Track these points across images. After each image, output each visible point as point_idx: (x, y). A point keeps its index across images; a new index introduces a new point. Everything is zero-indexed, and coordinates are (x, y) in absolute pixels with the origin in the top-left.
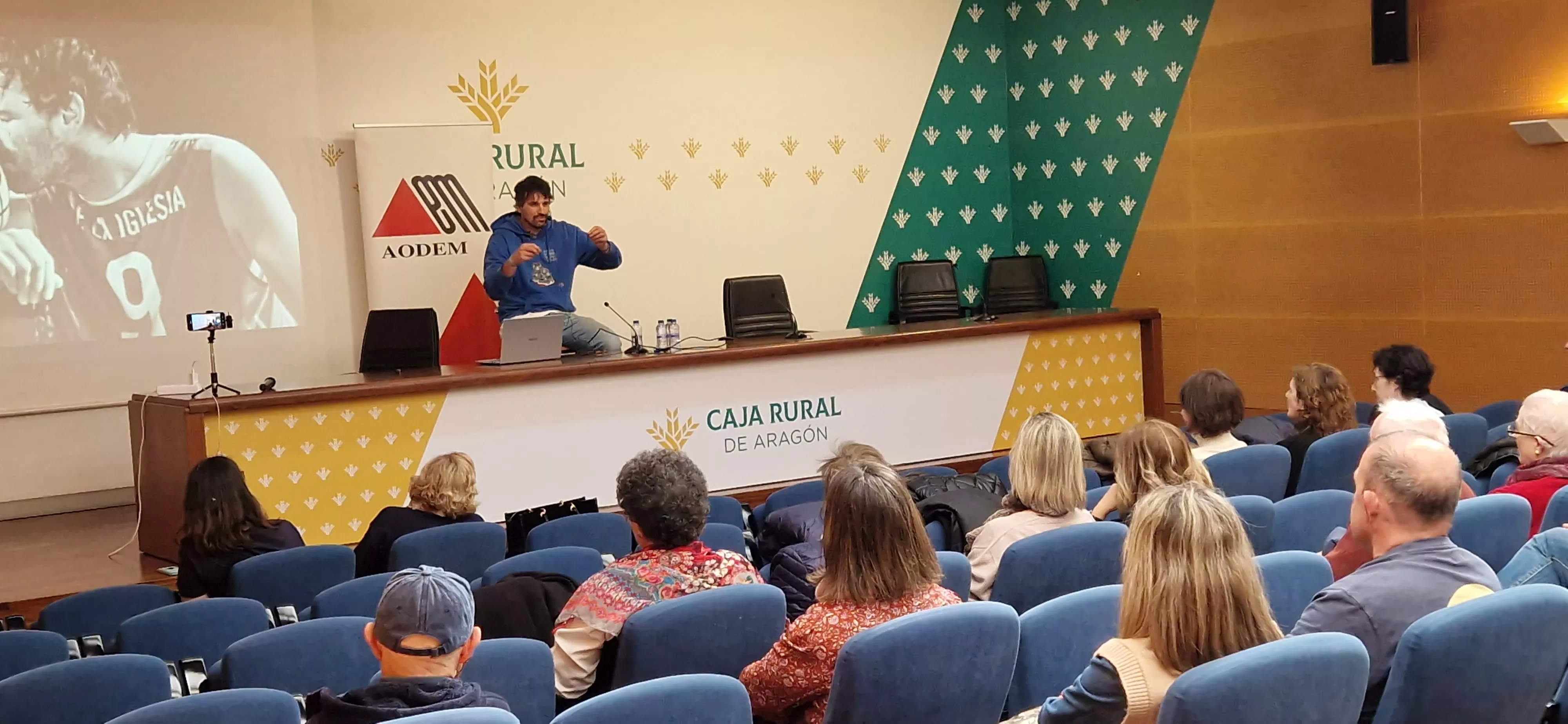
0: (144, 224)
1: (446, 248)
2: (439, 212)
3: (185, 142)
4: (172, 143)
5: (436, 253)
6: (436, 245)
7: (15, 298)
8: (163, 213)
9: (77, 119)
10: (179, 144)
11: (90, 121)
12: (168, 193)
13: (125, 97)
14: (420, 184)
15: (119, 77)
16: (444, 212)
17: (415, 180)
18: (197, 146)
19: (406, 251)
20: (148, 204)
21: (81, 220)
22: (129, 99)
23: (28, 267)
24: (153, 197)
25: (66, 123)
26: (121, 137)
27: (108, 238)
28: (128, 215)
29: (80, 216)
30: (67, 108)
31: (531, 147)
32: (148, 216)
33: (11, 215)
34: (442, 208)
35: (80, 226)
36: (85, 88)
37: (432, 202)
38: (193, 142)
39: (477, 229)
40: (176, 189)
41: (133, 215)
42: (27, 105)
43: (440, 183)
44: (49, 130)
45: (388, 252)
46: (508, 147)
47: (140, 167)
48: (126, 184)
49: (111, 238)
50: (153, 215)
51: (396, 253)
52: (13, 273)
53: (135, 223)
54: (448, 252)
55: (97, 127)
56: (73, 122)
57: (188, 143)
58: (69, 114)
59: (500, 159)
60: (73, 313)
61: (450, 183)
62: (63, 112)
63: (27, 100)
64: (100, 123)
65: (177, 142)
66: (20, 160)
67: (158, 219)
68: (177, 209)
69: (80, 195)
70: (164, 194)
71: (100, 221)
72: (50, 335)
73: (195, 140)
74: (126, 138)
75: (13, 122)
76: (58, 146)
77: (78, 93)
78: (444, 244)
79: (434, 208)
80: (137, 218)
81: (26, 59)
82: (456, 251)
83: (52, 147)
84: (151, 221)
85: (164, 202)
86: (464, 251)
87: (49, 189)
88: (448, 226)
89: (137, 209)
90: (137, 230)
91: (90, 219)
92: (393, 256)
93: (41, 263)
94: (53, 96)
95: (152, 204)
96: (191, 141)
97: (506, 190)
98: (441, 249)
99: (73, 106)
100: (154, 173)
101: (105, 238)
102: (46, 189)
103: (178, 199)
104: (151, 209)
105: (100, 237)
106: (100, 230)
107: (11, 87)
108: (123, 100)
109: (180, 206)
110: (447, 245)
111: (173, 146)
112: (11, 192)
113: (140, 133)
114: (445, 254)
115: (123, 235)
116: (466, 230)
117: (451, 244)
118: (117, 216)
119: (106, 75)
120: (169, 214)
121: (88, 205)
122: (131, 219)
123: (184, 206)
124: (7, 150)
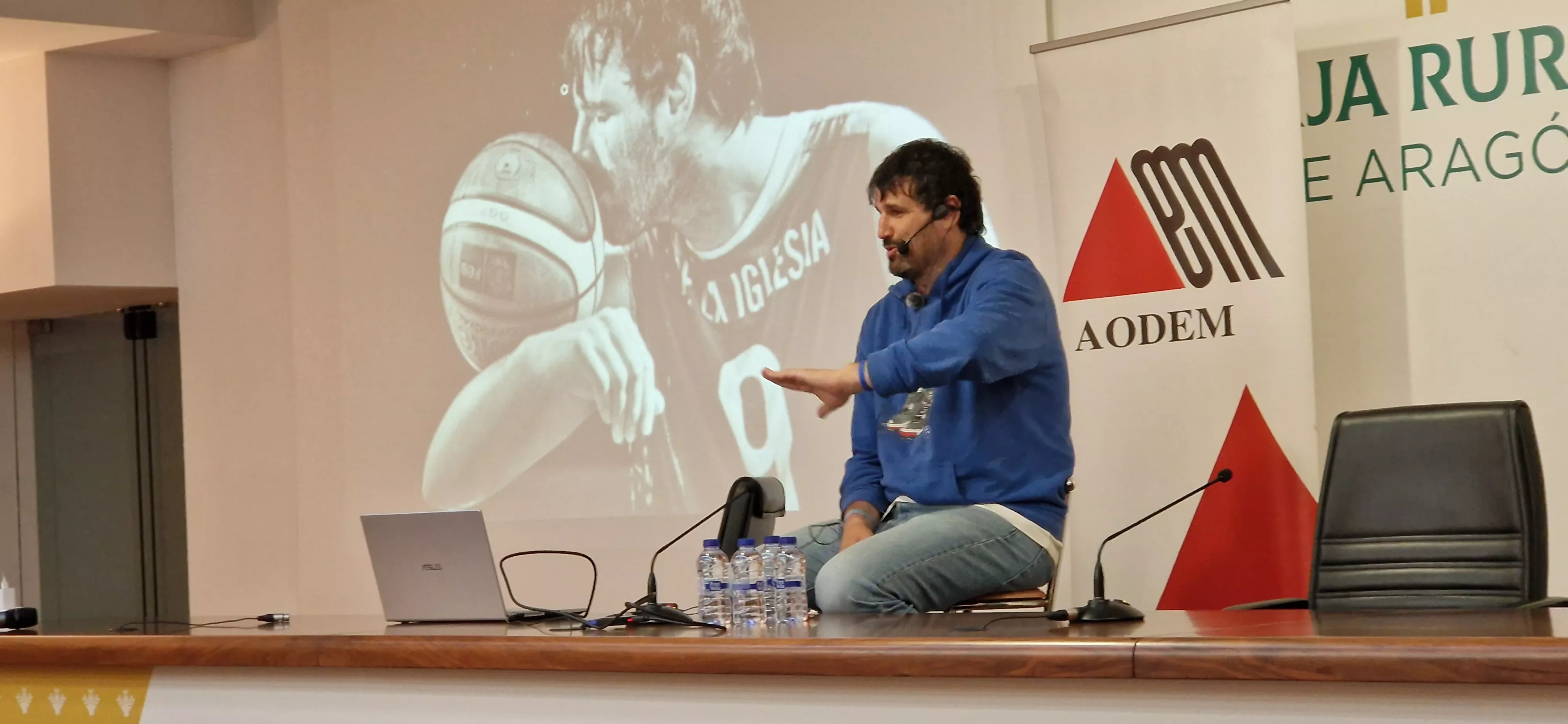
0: (769, 290)
1: (1194, 323)
2: (1181, 234)
3: (829, 122)
4: (811, 127)
5: (1175, 338)
6: (1174, 315)
7: (608, 429)
8: (796, 266)
9: (686, 101)
10: (823, 125)
11: (702, 103)
12: (804, 227)
13: (748, 51)
14: (1147, 169)
15: (741, 14)
16: (1190, 232)
17: (1139, 159)
18: (848, 129)
19: (1121, 332)
20: (776, 250)
21: (688, 288)
22: (753, 52)
23: (623, 376)
24: (780, 235)
25: (673, 111)
26: (742, 124)
27: (721, 320)
28: (749, 273)
29: (687, 281)
30: (674, 85)
31: (1529, 35)
32: (777, 274)
33: (606, 285)
34: (1186, 225)
35: (685, 299)
36: (697, 42)
37: (1168, 212)
38: (841, 121)
39: (1253, 274)
40: (817, 217)
41: (755, 273)
42: (627, 87)
43: (1184, 163)
44: (652, 124)
45: (1086, 337)
46: (1466, 45)
47: (766, 178)
48: (746, 215)
49: (725, 320)
50: (784, 273)
51: (1102, 338)
52: (607, 386)
53: (757, 289)
54: (1197, 335)
55: (710, 112)
56: (680, 108)
57: (834, 123)
58: (676, 94)
59: (1445, 81)
60: (676, 461)
61: (1203, 159)
62: (669, 92)
63: (627, 77)
64: (715, 103)
65: (819, 124)
66: (618, 185)
67: (790, 279)
68: (817, 259)
69: (689, 244)
70: (799, 230)
71: (712, 287)
72: (649, 499)
73: (845, 116)
74: (748, 126)
75: (613, 121)
76: (663, 153)
77: (689, 55)
78: (1189, 312)
79: (1170, 225)
80: (759, 280)
81: (628, 6)
82: (1213, 330)
83: (656, 155)
84: (781, 283)
85: (798, 245)
86: (1228, 332)
87: (651, 234)
88: (1197, 269)
89: (762, 262)
90: (761, 303)
91: (699, 288)
92: (1096, 346)
93: (638, 370)
94: (659, 66)
95: (782, 252)
96: (839, 118)
97: (1460, 161)
98: (1184, 325)
99: (682, 79)
100: (784, 190)
101: (717, 320)
102: (646, 235)
103: (819, 238)
104: (780, 260)
105: (710, 317)
106: (712, 308)
107: (611, 59)
108: (746, 57)
109: (821, 251)
110: (1196, 314)
111: (811, 134)
112: (607, 244)
113: (767, 114)
114: (1191, 338)
115: (741, 313)
116: (1233, 277)
117: (1203, 312)
118: (734, 277)
119: (724, 13)
120: (806, 270)
121: (696, 258)
122: (753, 281)
123: (827, 251)
124: (604, 172)
